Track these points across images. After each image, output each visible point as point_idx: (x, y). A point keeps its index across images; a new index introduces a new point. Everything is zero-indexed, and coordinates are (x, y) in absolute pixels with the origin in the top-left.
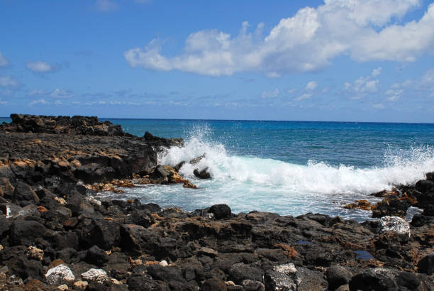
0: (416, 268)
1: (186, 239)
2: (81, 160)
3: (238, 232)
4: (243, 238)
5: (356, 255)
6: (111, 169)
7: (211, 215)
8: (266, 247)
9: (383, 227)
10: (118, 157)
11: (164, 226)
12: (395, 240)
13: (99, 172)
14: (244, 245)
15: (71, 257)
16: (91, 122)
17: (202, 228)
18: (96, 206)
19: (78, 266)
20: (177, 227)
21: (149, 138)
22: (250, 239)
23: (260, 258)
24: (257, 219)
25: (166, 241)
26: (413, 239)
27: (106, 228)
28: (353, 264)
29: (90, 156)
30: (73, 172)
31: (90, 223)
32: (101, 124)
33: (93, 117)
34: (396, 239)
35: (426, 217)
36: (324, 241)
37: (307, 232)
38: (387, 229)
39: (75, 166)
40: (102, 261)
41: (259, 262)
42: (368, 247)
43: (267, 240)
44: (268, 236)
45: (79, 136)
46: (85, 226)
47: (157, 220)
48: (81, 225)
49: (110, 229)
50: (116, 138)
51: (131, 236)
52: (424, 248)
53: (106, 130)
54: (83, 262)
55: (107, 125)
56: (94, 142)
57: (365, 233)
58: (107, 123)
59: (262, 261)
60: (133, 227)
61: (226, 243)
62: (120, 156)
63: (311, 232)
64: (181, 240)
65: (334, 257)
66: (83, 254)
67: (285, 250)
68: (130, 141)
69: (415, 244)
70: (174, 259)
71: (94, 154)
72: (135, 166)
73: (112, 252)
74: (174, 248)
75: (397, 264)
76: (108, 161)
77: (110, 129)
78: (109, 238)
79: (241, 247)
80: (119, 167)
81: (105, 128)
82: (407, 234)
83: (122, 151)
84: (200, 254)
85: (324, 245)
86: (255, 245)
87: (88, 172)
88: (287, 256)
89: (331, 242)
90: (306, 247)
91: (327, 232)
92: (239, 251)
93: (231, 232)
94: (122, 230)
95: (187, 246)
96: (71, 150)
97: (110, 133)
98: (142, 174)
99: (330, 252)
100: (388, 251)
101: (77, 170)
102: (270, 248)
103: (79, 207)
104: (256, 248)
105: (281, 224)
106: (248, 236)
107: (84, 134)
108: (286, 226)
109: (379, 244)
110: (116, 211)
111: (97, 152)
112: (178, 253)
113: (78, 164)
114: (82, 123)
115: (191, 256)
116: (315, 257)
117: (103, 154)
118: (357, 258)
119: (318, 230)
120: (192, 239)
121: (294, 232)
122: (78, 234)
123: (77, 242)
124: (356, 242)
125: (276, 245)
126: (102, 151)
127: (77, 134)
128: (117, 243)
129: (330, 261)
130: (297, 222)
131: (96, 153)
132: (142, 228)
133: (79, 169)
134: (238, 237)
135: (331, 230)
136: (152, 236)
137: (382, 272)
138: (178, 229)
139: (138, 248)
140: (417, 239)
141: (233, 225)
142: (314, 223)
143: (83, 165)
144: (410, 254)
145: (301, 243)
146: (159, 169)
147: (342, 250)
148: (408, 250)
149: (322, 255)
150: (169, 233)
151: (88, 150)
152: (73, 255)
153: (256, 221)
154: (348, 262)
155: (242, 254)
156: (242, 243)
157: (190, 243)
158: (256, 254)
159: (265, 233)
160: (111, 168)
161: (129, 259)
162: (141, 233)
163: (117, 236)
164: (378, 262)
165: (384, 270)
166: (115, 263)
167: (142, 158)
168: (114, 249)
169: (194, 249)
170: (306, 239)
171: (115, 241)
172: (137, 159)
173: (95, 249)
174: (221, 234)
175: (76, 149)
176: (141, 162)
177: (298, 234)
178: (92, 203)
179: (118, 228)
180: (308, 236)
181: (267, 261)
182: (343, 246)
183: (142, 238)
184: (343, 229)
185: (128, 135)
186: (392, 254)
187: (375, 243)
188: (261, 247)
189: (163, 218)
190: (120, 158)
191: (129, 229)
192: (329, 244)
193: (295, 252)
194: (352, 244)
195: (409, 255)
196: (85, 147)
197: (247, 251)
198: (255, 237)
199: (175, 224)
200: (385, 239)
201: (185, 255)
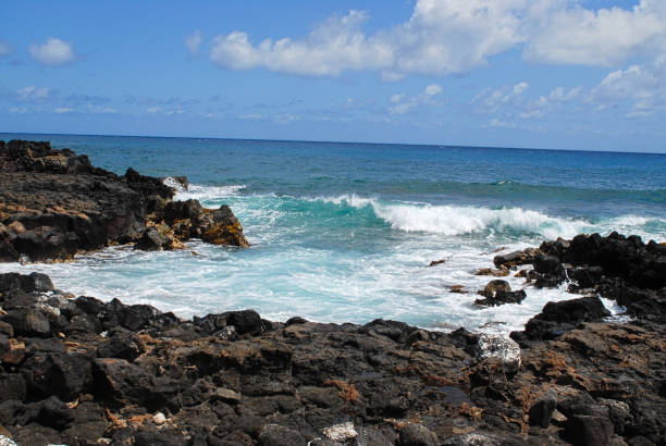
0: (527, 417)
1: (193, 376)
2: (24, 221)
3: (272, 362)
4: (278, 371)
5: (443, 397)
6: (73, 236)
7: (231, 330)
8: (313, 385)
9: (482, 352)
10: (83, 216)
11: (159, 356)
12: (498, 373)
13: (54, 239)
14: (281, 381)
15: (15, 415)
16: (39, 151)
17: (218, 358)
18: (51, 316)
19: (27, 431)
20: (179, 359)
21: (133, 178)
22: (289, 373)
23: (304, 404)
24: (300, 336)
25: (163, 383)
26: (524, 369)
27: (70, 367)
28: (438, 413)
29: (40, 213)
30: (11, 241)
31: (44, 359)
32: (56, 154)
33: (42, 143)
34: (501, 371)
35: (545, 322)
36: (398, 373)
37: (374, 358)
38: (488, 354)
39: (15, 231)
40: (63, 422)
41: (302, 410)
42: (461, 381)
43: (314, 374)
44: (316, 368)
45: (20, 174)
46: (36, 364)
47: (149, 344)
48: (29, 362)
49: (76, 369)
50: (80, 177)
51: (109, 377)
52: (538, 382)
53: (64, 164)
54: (33, 424)
55: (66, 155)
56: (46, 188)
57: (457, 358)
58: (66, 152)
59: (307, 409)
60: (111, 363)
61: (253, 379)
62: (87, 214)
63: (380, 358)
64: (186, 379)
65: (411, 403)
66: (34, 408)
67: (341, 390)
68: (103, 183)
69: (528, 376)
70: (175, 410)
71: (45, 212)
72: (111, 228)
73: (80, 402)
74: (175, 393)
75: (500, 410)
76: (68, 223)
77: (71, 163)
78: (75, 382)
79: (275, 386)
80: (87, 232)
81: (63, 161)
82: (516, 362)
83: (91, 204)
84: (215, 400)
85: (398, 379)
86: (296, 381)
87: (36, 241)
88: (344, 399)
89: (408, 374)
90: (372, 384)
91: (403, 358)
92: (273, 394)
93: (261, 364)
94: (95, 367)
95: (194, 386)
96: (8, 203)
97: (70, 169)
98: (124, 241)
99: (406, 396)
100: (488, 391)
101: (18, 238)
102: (318, 386)
103: (25, 320)
104: (297, 386)
105: (336, 343)
106: (285, 368)
107: (28, 169)
108: (343, 346)
109: (476, 379)
110: (83, 324)
111: (51, 206)
112: (181, 401)
113: (21, 228)
114: (24, 153)
115: (199, 403)
116: (384, 403)
117: (61, 210)
118: (445, 401)
119: (390, 354)
120: (201, 374)
121: (355, 357)
122: (26, 376)
123: (25, 391)
124: (444, 374)
125: (328, 381)
126: (59, 204)
127: (18, 170)
128: (87, 389)
129: (406, 410)
130: (359, 339)
131: (49, 210)
132: (126, 363)
133: (21, 236)
134: (272, 371)
135: (407, 353)
136: (140, 376)
137: (477, 441)
138: (182, 361)
139: (120, 396)
140: (530, 367)
141: (265, 352)
142: (384, 342)
143: (28, 229)
144: (520, 395)
145: (364, 376)
146: (150, 234)
147: (423, 388)
148: (516, 389)
149: (394, 402)
150: (167, 368)
151: (36, 203)
152: (18, 412)
153: (298, 339)
154: (431, 409)
155: (276, 397)
156: (278, 380)
157: (199, 380)
158: (298, 397)
159: (312, 362)
160: (73, 233)
161: (106, 413)
162: (123, 372)
163: (87, 377)
164: (474, 408)
165: (480, 437)
166: (85, 422)
167: (123, 217)
168: (82, 397)
169: (205, 390)
170: (372, 368)
171: (85, 385)
172: (115, 216)
173: (53, 403)
174: (247, 366)
175: (16, 201)
176: (121, 222)
177: (360, 360)
178: (45, 313)
179: (88, 365)
180: (375, 364)
181: (315, 409)
182: (425, 380)
183: (127, 380)
184: (426, 351)
185: (100, 172)
186: (494, 394)
187: (470, 376)
188: (305, 384)
189: (157, 340)
190: (87, 218)
191: (105, 366)
192: (405, 379)
193: (356, 393)
194: (437, 377)
195: (519, 398)
196: (31, 197)
197: (284, 393)
198: (297, 369)
199: (176, 352)
200: (484, 371)
201: (192, 402)
